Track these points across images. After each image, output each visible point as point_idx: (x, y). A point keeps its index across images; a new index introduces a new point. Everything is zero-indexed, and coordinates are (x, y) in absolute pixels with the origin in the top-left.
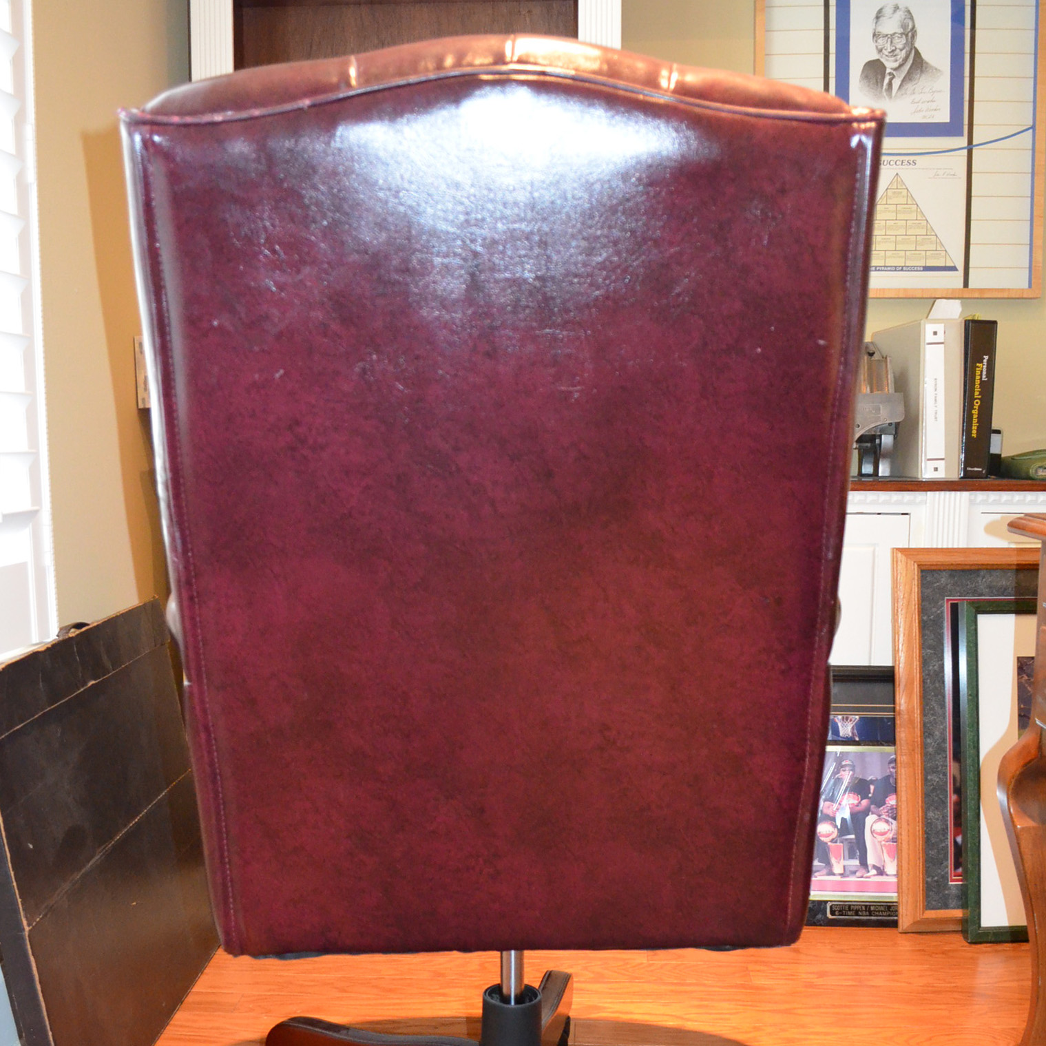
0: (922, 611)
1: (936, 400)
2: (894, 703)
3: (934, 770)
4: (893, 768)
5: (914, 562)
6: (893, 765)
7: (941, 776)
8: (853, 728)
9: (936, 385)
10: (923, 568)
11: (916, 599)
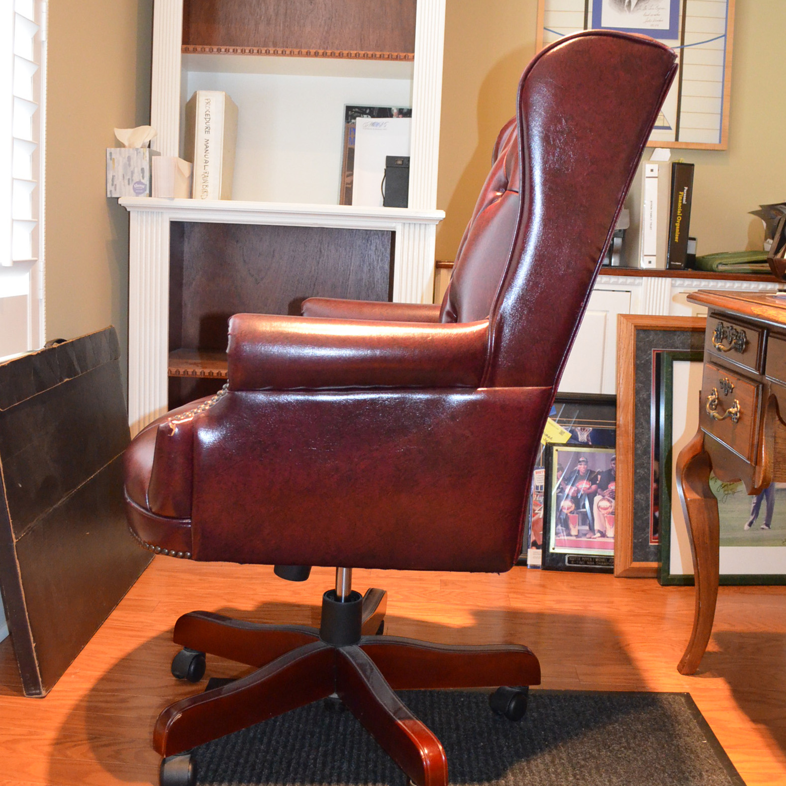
0: (637, 357)
1: (651, 216)
2: (616, 420)
3: (642, 466)
4: (614, 464)
5: (632, 324)
6: (614, 462)
7: (646, 470)
8: (588, 436)
9: (651, 205)
10: (639, 328)
11: (633, 349)
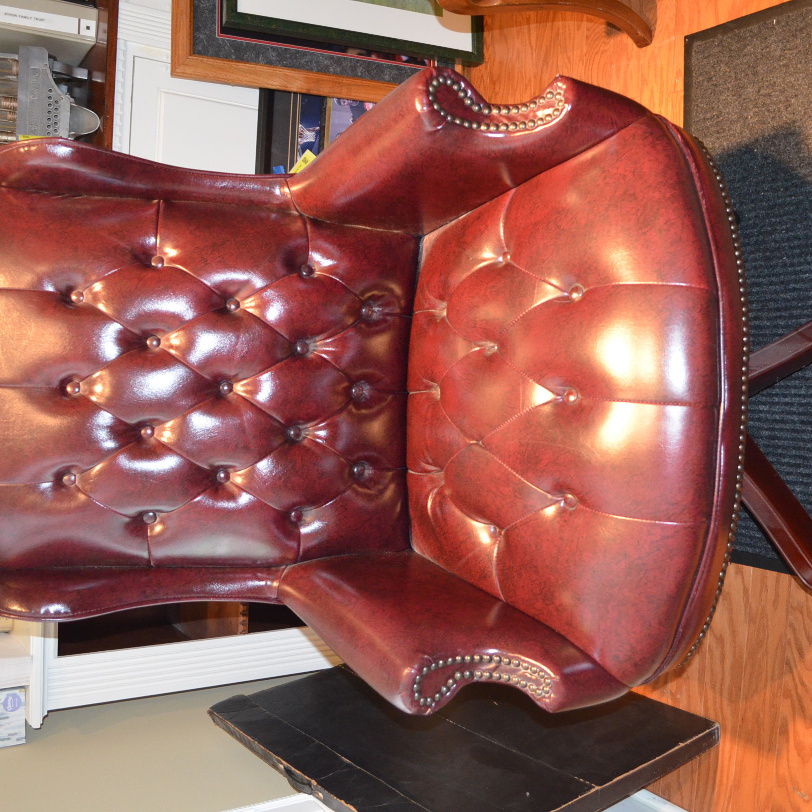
0: (227, 57)
1: (25, 17)
2: (290, 92)
3: (354, 68)
5: (187, 58)
6: (342, 101)
7: (358, 64)
8: (309, 130)
9: (11, 15)
10: (192, 52)
